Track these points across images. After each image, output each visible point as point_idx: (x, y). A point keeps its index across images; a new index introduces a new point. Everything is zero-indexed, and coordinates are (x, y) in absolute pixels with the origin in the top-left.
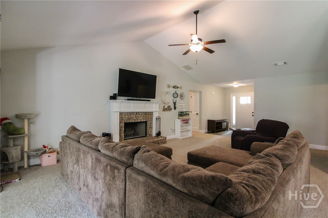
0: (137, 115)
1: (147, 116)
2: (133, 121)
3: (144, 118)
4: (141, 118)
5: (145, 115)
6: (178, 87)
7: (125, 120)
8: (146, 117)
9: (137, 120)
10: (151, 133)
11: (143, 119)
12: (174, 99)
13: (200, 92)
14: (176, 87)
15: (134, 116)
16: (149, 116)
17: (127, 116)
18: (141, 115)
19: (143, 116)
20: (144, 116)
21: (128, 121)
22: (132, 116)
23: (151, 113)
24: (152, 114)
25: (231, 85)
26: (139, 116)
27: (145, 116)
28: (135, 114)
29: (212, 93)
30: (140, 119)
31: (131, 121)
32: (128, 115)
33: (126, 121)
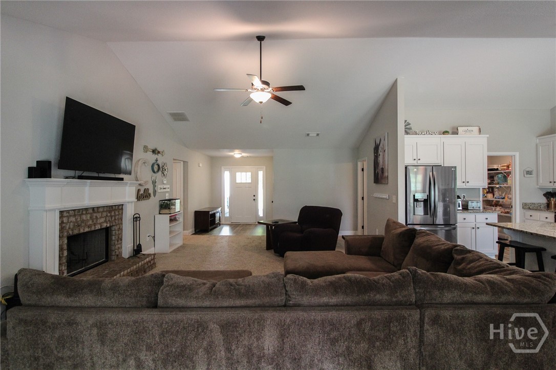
0: (95, 215)
1: (113, 214)
2: (87, 230)
3: (108, 219)
4: (102, 220)
5: (110, 212)
6: (159, 152)
7: (69, 228)
8: (111, 217)
9: (95, 225)
10: (119, 250)
11: (106, 221)
12: (154, 174)
13: (184, 162)
14: (157, 152)
15: (89, 216)
16: (117, 213)
17: (73, 219)
18: (102, 212)
19: (105, 214)
20: (107, 215)
21: (76, 232)
22: (84, 217)
23: (120, 207)
24: (122, 209)
25: (232, 154)
26: (99, 215)
27: (109, 215)
28: (91, 211)
29: (199, 164)
30: (101, 224)
31: (82, 231)
32: (75, 215)
33: (71, 232)
